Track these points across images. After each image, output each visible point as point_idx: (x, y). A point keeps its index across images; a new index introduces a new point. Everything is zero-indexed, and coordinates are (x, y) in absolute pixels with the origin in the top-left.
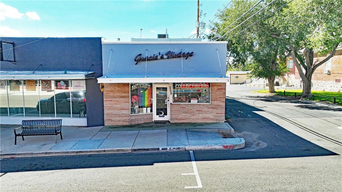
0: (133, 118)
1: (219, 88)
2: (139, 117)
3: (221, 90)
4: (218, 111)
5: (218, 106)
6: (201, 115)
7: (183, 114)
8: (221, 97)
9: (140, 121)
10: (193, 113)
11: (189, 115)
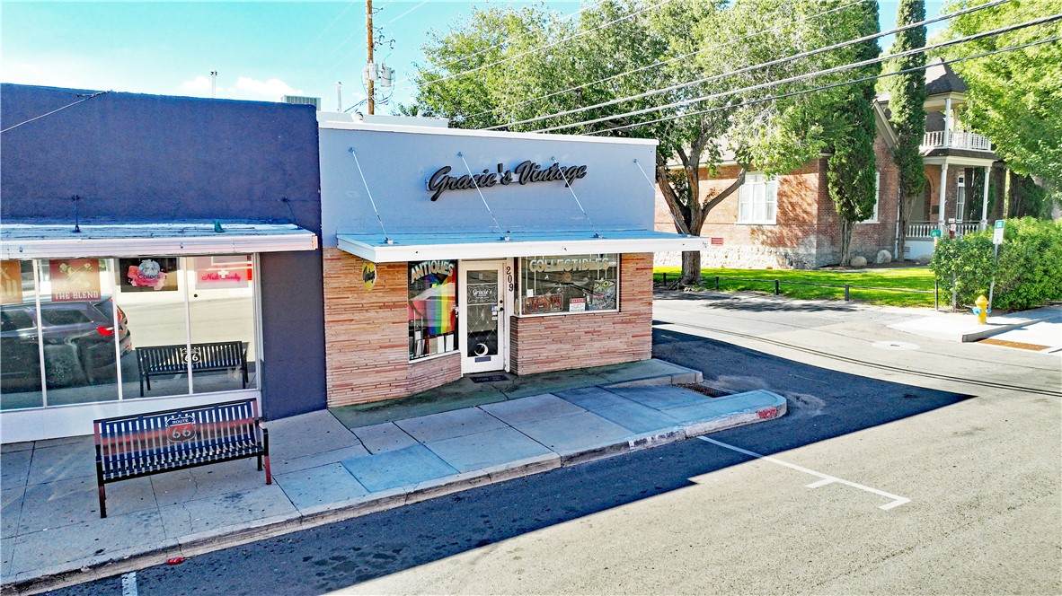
0: (418, 371)
1: (638, 266)
2: (431, 368)
3: (645, 271)
4: (637, 329)
5: (636, 314)
6: (597, 345)
7: (554, 347)
8: (645, 290)
9: (433, 381)
10: (576, 342)
11: (568, 346)
